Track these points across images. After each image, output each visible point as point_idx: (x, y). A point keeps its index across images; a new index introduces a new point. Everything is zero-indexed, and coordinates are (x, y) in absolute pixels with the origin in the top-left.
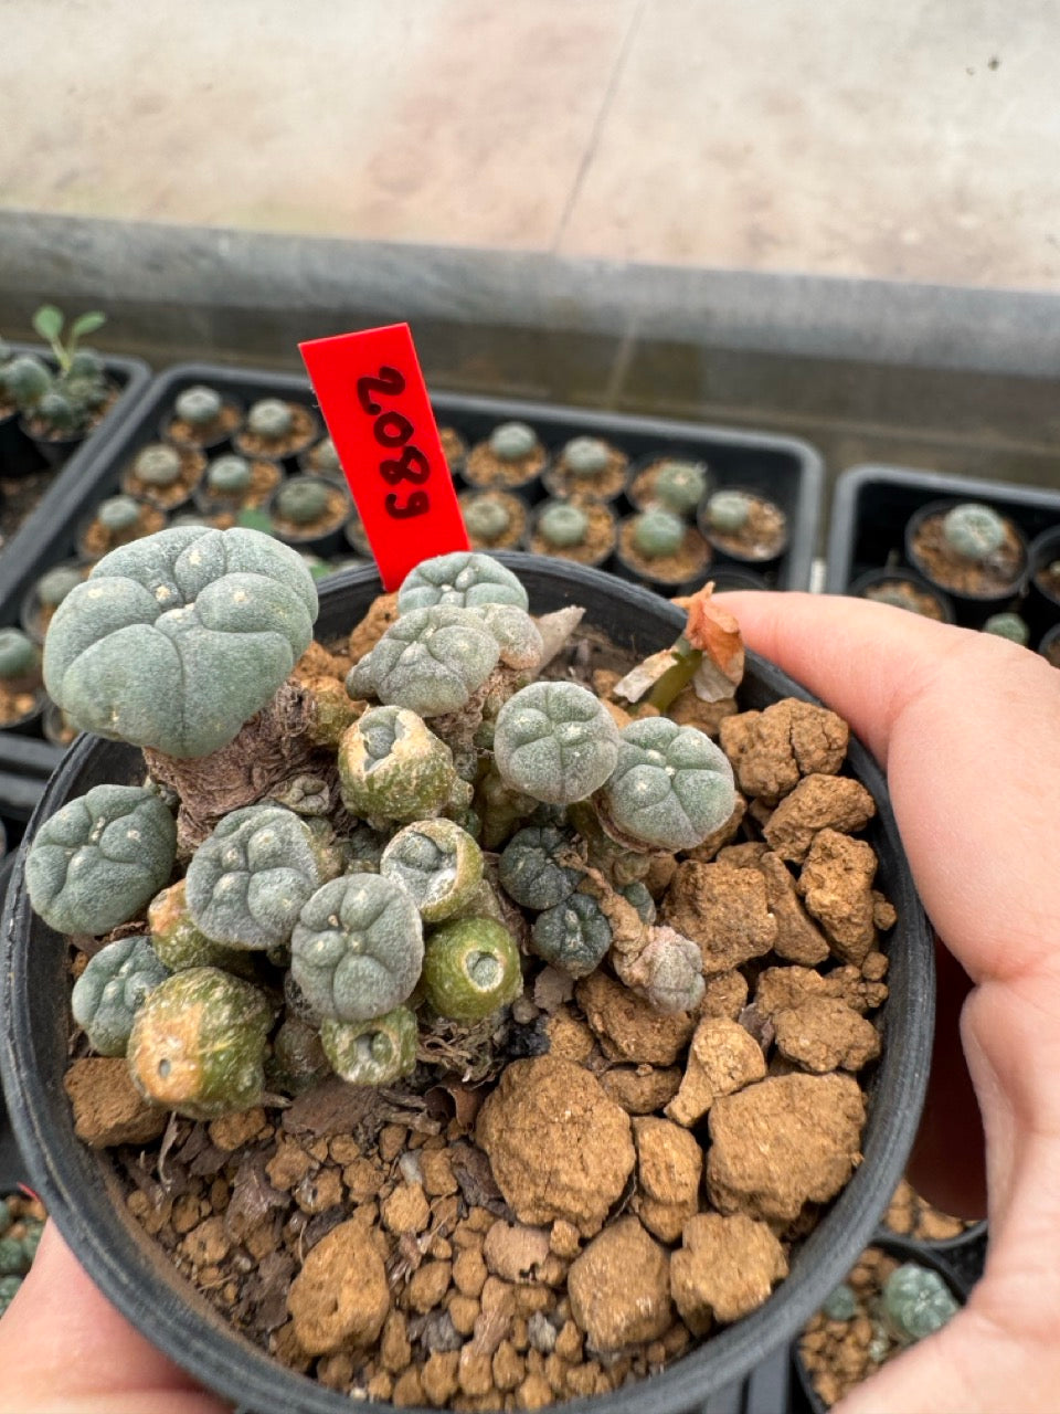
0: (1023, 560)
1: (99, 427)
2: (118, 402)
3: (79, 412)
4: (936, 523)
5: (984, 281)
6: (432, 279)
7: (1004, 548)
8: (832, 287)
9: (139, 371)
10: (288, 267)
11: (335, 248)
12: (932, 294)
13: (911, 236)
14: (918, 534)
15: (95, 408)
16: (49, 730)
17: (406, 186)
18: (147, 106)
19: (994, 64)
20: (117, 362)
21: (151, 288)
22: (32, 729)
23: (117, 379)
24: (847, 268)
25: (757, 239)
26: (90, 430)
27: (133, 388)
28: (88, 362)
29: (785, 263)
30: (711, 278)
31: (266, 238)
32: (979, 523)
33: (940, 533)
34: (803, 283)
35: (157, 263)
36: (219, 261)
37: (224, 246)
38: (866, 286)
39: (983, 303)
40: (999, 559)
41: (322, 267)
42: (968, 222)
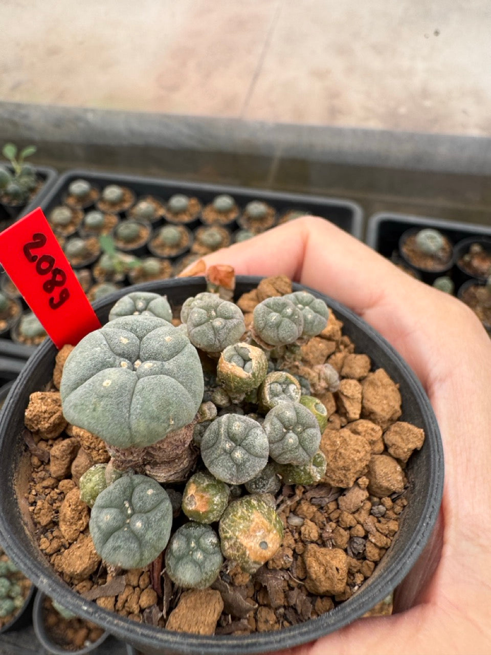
0: (451, 255)
1: (34, 199)
2: (43, 188)
3: (26, 192)
4: (412, 239)
5: (436, 130)
6: (186, 131)
7: (443, 249)
8: (367, 134)
9: (52, 173)
10: (120, 126)
11: (141, 117)
12: (411, 137)
13: (403, 110)
14: (405, 243)
15: (32, 190)
16: (14, 336)
17: (174, 88)
18: (53, 52)
19: (437, 33)
20: (42, 169)
21: (55, 135)
22: (6, 336)
23: (42, 177)
24: (374, 125)
25: (333, 112)
26: (30, 201)
27: (49, 181)
28: (29, 169)
29: (347, 122)
30: (312, 130)
31: (109, 112)
32: (432, 238)
33: (415, 243)
34: (354, 132)
35: (58, 123)
36: (87, 122)
37: (90, 117)
38: (383, 133)
39: (434, 140)
40: (441, 254)
41: (136, 126)
42: (428, 103)
